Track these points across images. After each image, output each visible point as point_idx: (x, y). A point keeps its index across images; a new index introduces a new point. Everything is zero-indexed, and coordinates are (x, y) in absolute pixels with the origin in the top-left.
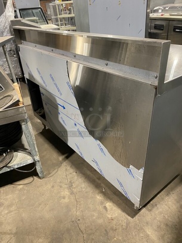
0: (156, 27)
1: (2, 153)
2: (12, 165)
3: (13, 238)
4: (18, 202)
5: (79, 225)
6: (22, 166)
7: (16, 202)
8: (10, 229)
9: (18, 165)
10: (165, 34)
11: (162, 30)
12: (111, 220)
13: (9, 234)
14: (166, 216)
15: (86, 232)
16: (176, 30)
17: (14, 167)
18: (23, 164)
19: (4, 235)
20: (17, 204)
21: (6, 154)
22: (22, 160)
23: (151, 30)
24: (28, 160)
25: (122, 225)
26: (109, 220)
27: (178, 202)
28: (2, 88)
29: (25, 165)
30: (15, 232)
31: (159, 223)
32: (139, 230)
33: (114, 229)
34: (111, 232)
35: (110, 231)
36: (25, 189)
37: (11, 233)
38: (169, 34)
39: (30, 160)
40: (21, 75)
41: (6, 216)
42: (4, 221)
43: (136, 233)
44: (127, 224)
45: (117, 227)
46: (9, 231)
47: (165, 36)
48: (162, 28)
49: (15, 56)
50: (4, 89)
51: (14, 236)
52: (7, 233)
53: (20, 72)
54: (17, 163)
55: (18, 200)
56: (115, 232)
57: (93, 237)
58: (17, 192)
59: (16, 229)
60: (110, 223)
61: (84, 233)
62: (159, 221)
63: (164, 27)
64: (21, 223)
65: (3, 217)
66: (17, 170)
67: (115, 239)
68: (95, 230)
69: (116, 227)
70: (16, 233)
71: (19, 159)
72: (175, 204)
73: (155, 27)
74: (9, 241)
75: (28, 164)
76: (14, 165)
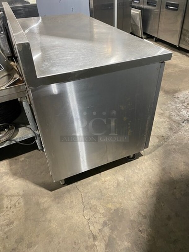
0: (149, 3)
1: (4, 129)
2: (15, 139)
3: (21, 199)
4: (21, 171)
5: (78, 187)
6: (23, 139)
7: (19, 172)
8: (17, 192)
9: (20, 138)
10: (157, 11)
11: (155, 6)
12: (104, 182)
13: (17, 196)
14: (150, 177)
15: (83, 191)
16: (169, 7)
17: (16, 140)
18: (25, 138)
19: (13, 197)
20: (21, 173)
21: (8, 130)
22: (23, 135)
23: (144, 6)
24: (29, 134)
25: (114, 185)
26: (103, 182)
27: (160, 166)
28: (2, 67)
29: (26, 138)
30: (22, 194)
31: (144, 182)
32: (127, 188)
33: (107, 188)
34: (105, 190)
35: (103, 190)
36: (27, 161)
37: (19, 195)
38: (161, 10)
39: (31, 134)
40: (9, 54)
41: (12, 183)
42: (11, 187)
43: (125, 190)
44: (117, 184)
45: (110, 187)
46: (16, 193)
47: (158, 12)
48: (155, 4)
49: (2, 32)
50: (3, 68)
51: (21, 198)
52: (16, 195)
53: (8, 50)
54: (19, 137)
55: (21, 170)
56: (107, 190)
57: (90, 195)
58: (20, 163)
59: (23, 192)
60: (103, 184)
61: (81, 192)
62: (145, 181)
63: (156, 3)
64: (27, 187)
65: (10, 183)
66: (19, 143)
67: (108, 195)
68: (91, 189)
69: (108, 187)
70: (23, 196)
71: (21, 133)
72: (158, 168)
73: (147, 3)
74: (18, 201)
75: (29, 137)
76: (17, 139)
